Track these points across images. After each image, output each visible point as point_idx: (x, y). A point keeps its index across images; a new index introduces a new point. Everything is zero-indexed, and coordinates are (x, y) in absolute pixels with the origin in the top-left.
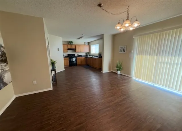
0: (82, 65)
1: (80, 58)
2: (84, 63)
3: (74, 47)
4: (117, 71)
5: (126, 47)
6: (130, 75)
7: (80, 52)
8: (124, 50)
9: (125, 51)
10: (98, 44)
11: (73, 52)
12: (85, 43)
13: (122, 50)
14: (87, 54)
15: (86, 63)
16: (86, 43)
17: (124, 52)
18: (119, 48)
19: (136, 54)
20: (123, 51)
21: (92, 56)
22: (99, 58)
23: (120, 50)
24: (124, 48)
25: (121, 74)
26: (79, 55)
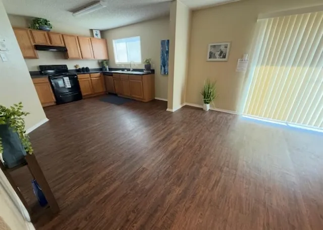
0: (96, 96)
1: (87, 76)
2: (100, 89)
3: (57, 42)
4: (203, 105)
5: (229, 47)
6: (234, 110)
7: (82, 58)
8: (221, 52)
9: (224, 57)
10: (139, 38)
11: (57, 58)
12: (91, 31)
13: (217, 54)
14: (101, 63)
15: (105, 90)
16: (95, 32)
17: (223, 59)
18: (209, 47)
19: (258, 62)
20: (220, 55)
21: (123, 70)
22: (148, 74)
23: (211, 53)
24: (222, 48)
25: (212, 109)
26: (81, 67)
